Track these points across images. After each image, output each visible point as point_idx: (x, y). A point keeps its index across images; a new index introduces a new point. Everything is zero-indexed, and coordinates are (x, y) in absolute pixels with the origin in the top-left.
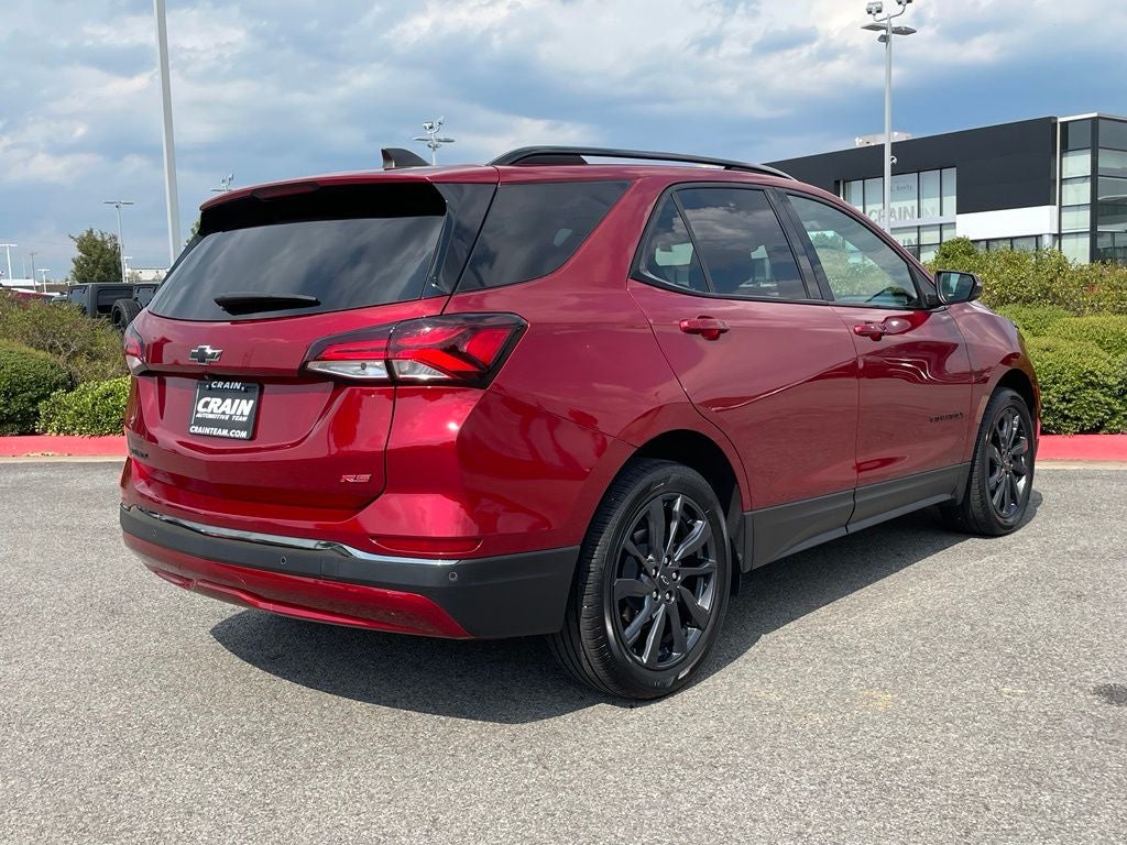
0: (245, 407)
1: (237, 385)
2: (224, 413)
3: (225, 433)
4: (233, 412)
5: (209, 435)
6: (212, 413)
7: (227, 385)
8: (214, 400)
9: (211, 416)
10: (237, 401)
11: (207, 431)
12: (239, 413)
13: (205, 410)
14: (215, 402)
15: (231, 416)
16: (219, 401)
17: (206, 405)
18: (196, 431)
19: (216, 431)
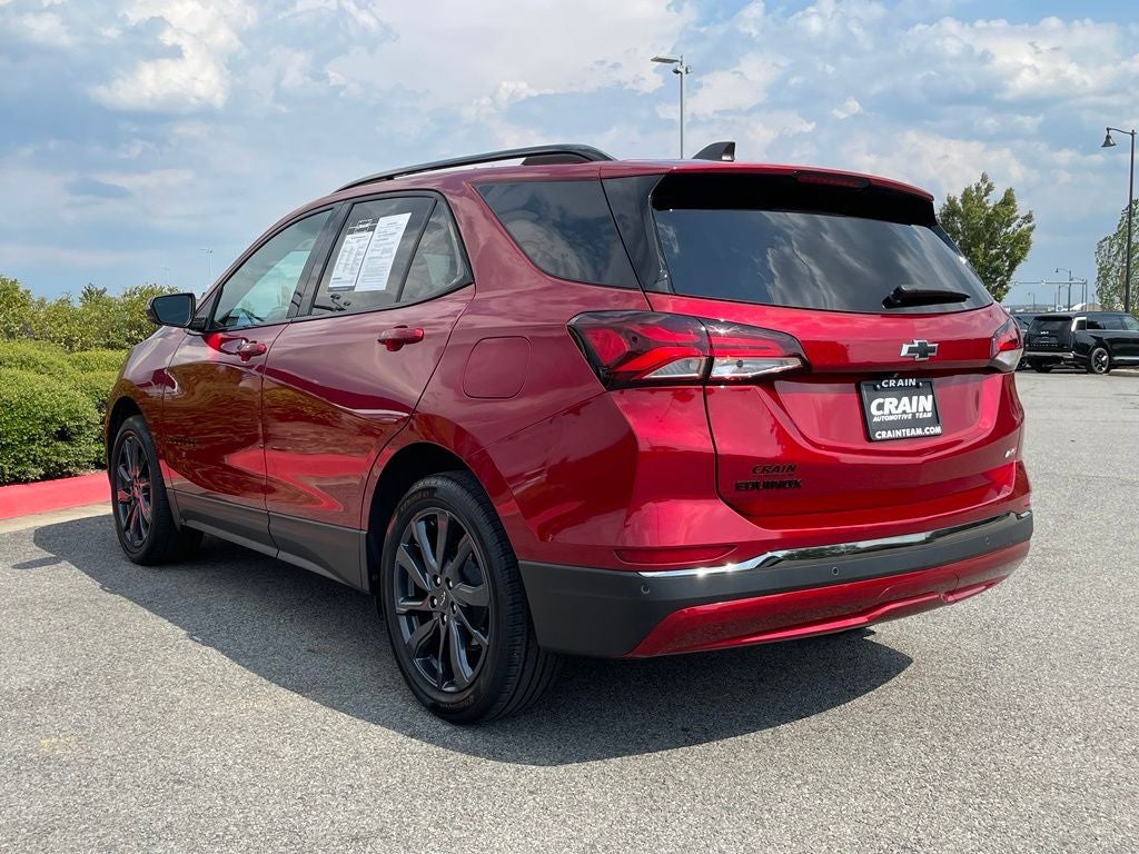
0: (925, 403)
1: (913, 382)
2: (904, 412)
3: (919, 432)
4: (914, 410)
5: (903, 438)
6: (890, 414)
7: (901, 383)
8: (888, 400)
9: (891, 418)
10: (915, 398)
11: (898, 433)
12: (921, 410)
13: (881, 412)
14: (890, 403)
15: (914, 414)
16: (895, 401)
17: (880, 407)
18: (884, 436)
19: (909, 432)
